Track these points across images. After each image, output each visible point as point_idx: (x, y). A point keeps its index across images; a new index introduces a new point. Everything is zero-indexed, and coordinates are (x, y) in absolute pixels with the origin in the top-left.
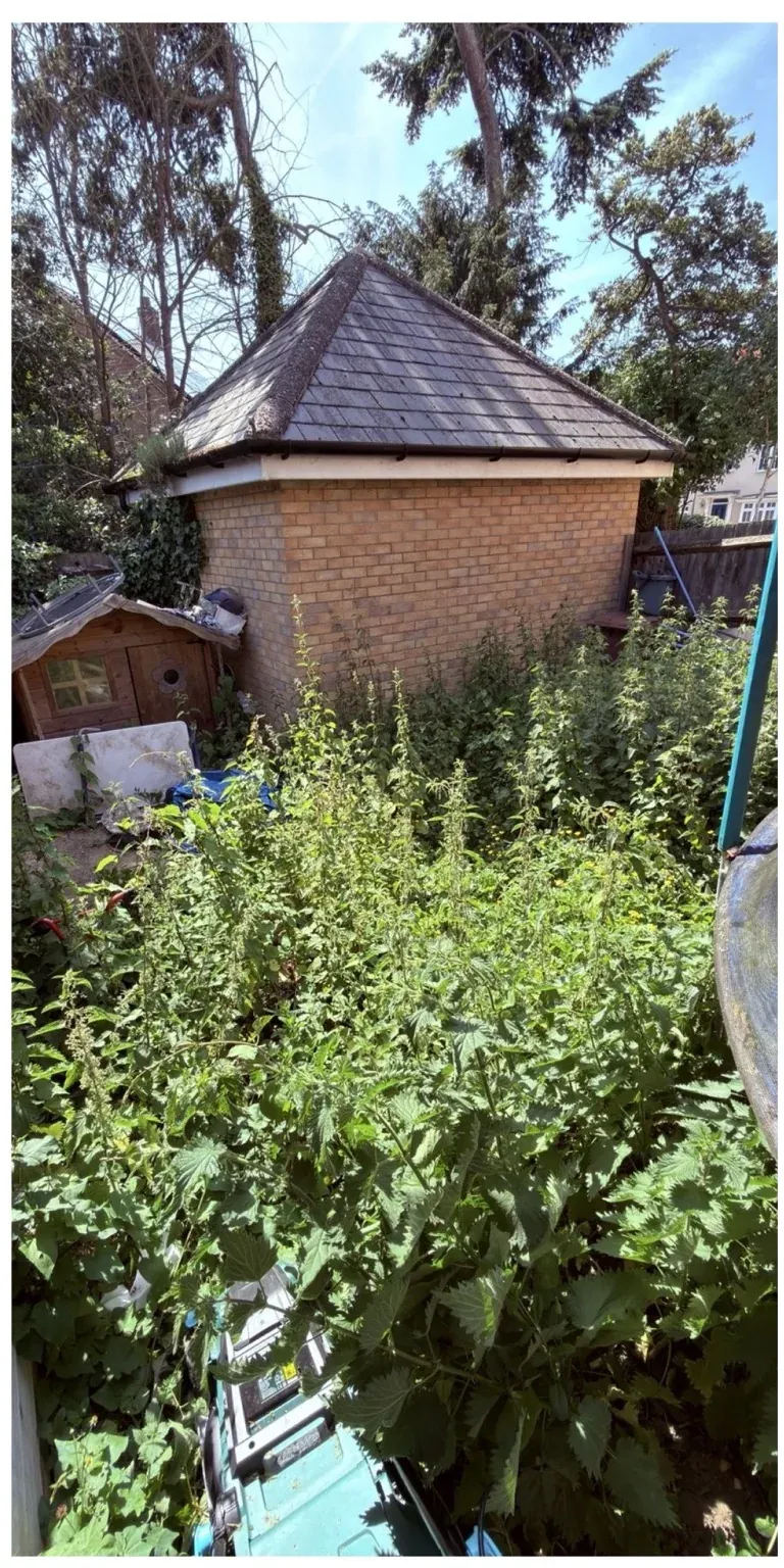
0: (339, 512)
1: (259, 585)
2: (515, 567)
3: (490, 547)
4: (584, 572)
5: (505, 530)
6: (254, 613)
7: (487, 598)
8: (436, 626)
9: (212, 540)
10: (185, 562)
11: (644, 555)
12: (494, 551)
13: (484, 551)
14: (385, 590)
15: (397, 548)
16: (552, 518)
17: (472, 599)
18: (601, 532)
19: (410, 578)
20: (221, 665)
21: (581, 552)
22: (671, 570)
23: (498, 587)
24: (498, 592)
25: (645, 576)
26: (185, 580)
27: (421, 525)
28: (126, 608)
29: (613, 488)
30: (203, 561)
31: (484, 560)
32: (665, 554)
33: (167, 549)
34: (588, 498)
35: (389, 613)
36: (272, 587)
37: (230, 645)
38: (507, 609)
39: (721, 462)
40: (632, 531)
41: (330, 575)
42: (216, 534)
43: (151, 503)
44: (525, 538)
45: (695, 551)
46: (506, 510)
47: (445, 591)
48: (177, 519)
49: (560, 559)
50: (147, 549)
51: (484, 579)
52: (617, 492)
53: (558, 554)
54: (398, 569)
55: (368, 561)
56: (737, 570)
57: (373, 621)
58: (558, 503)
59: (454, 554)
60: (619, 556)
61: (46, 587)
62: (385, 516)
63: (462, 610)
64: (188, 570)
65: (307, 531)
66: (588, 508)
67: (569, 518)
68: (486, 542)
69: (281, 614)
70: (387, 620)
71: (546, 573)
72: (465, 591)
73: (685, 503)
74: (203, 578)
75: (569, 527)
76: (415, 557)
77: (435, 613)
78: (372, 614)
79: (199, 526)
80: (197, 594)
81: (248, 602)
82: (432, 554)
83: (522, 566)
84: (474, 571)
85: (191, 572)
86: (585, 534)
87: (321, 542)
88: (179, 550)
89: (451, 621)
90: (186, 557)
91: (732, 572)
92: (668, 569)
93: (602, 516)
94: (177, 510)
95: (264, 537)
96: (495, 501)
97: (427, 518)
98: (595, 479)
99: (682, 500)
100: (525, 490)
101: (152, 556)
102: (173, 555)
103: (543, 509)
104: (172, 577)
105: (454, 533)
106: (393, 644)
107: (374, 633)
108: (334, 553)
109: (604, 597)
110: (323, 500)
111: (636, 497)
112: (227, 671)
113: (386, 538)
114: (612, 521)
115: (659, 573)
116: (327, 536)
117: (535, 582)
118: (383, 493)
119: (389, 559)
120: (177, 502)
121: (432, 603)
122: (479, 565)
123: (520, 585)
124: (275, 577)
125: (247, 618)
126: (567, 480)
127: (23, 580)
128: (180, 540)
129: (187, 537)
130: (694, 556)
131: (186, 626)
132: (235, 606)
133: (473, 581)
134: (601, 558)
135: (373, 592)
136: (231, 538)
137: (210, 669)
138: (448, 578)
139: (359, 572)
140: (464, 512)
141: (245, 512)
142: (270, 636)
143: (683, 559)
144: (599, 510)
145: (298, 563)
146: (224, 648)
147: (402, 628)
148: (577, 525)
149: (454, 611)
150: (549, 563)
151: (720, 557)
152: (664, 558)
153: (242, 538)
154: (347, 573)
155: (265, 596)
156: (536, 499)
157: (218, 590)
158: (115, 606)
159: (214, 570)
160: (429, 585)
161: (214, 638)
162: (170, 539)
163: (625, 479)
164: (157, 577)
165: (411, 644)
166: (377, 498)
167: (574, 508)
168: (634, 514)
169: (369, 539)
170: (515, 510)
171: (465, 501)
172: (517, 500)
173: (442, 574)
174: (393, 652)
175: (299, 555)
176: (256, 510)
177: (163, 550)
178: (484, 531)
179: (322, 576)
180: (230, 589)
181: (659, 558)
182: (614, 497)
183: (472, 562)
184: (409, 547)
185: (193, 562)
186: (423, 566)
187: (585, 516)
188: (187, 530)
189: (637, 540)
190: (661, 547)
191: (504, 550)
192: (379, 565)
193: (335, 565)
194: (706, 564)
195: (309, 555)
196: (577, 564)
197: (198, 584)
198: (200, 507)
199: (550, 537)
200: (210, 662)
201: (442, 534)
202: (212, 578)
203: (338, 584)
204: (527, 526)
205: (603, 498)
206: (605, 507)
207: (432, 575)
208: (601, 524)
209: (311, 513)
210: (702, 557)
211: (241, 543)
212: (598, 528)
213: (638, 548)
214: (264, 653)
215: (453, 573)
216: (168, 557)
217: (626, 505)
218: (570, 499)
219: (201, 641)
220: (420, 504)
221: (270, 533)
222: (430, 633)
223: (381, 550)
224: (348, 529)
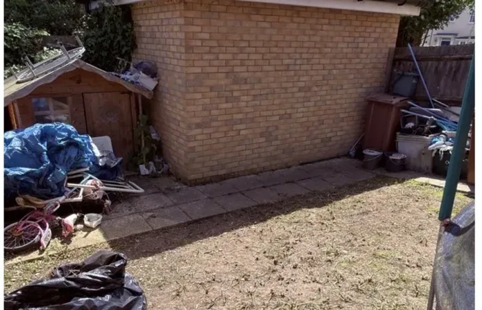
0: (219, 18)
1: (167, 60)
2: (323, 61)
3: (309, 48)
4: (364, 68)
5: (318, 39)
6: (163, 78)
7: (304, 79)
8: (274, 93)
9: (140, 32)
10: (123, 46)
11: (400, 60)
12: (311, 51)
13: (305, 50)
14: (244, 69)
15: (253, 44)
16: (347, 34)
17: (296, 78)
18: (375, 45)
19: (260, 62)
20: (140, 108)
21: (363, 56)
22: (416, 70)
23: (312, 73)
24: (312, 76)
25: (400, 72)
26: (122, 56)
27: (268, 31)
28: (84, 68)
29: (384, 19)
30: (134, 46)
31: (304, 56)
32: (414, 61)
33: (112, 38)
34: (369, 24)
35: (246, 83)
36: (175, 62)
37: (147, 95)
38: (317, 86)
39: (448, 14)
40: (394, 45)
41: (211, 57)
42: (143, 29)
43: (104, 8)
44: (330, 45)
45: (431, 59)
46: (320, 27)
47: (280, 73)
48: (120, 20)
49: (350, 59)
50: (100, 37)
51: (304, 67)
52: (386, 22)
53: (349, 56)
54: (252, 57)
55: (235, 50)
56: (455, 72)
57: (236, 87)
58: (351, 25)
59: (286, 50)
60: (385, 60)
61: (35, 54)
62: (247, 24)
63: (290, 85)
64: (124, 51)
65: (198, 29)
66: (368, 30)
67: (357, 35)
68: (306, 45)
69: (179, 78)
70: (244, 87)
71: (341, 66)
72: (292, 73)
73: (426, 37)
74: (133, 56)
75: (356, 41)
76: (263, 50)
77: (274, 85)
78: (236, 82)
79: (132, 25)
80: (128, 65)
81: (160, 71)
82: (274, 50)
83: (328, 61)
84: (298, 62)
85: (126, 51)
86: (366, 45)
87: (206, 36)
88: (119, 38)
89: (283, 91)
90: (123, 43)
91: (452, 73)
92: (415, 70)
93: (376, 35)
94: (120, 14)
95: (172, 31)
96: (312, 21)
97: (272, 27)
98: (374, 13)
99: (424, 35)
100: (332, 16)
101: (103, 41)
102: (116, 41)
103: (342, 28)
104: (114, 55)
105: (288, 38)
106: (247, 102)
107: (235, 94)
108: (214, 44)
109: (376, 84)
110: (210, 11)
111: (397, 26)
112: (144, 113)
113: (246, 37)
114: (383, 39)
115: (409, 71)
116: (210, 33)
117: (335, 71)
118: (246, 10)
119: (248, 50)
120: (120, 9)
121: (272, 79)
122: (301, 58)
123: (325, 72)
124: (178, 55)
125: (158, 81)
126: (357, 11)
127: (21, 49)
128: (120, 32)
129: (124, 31)
130: (430, 63)
131: (121, 82)
132: (152, 72)
133: (298, 67)
134: (374, 61)
135: (237, 69)
136: (153, 32)
137: (134, 111)
138: (282, 65)
139: (229, 57)
140: (295, 26)
141: (162, 16)
142: (172, 92)
143: (423, 64)
144: (375, 32)
145: (192, 47)
146: (144, 98)
147: (253, 92)
148: (361, 40)
149: (284, 85)
150: (344, 61)
151: (445, 64)
152: (412, 63)
153: (159, 31)
154: (221, 56)
155: (170, 67)
156: (338, 22)
157: (142, 63)
158: (78, 66)
159: (140, 51)
160: (271, 68)
161: (137, 91)
162: (114, 31)
163: (391, 14)
164: (104, 54)
165: (258, 103)
166: (243, 13)
167: (360, 29)
168: (396, 36)
169: (236, 37)
170: (325, 27)
171: (296, 20)
172: (327, 21)
173: (279, 62)
174: (247, 107)
175: (193, 43)
176: (169, 15)
177: (109, 38)
178: (306, 38)
179: (206, 57)
180: (149, 63)
181: (409, 63)
182: (384, 25)
183: (298, 56)
184: (260, 44)
185: (127, 46)
186: (268, 56)
187: (367, 35)
188: (125, 27)
189: (396, 52)
190: (411, 56)
191: (317, 51)
192: (241, 53)
193: (215, 50)
194: (437, 68)
195: (199, 43)
196: (360, 63)
197: (130, 59)
198: (135, 12)
199: (345, 45)
200: (134, 105)
201: (280, 38)
202: (139, 56)
203: (216, 63)
204: (332, 37)
205: (378, 25)
206: (378, 30)
207: (272, 62)
208: (376, 40)
209: (201, 18)
210: (435, 63)
211: (158, 35)
212: (374, 42)
213: (397, 57)
214: (167, 102)
215: (286, 62)
216: (112, 42)
217: (391, 30)
218: (358, 23)
219: (130, 93)
220: (269, 19)
221: (176, 29)
222: (270, 97)
223: (243, 44)
224: (224, 30)
